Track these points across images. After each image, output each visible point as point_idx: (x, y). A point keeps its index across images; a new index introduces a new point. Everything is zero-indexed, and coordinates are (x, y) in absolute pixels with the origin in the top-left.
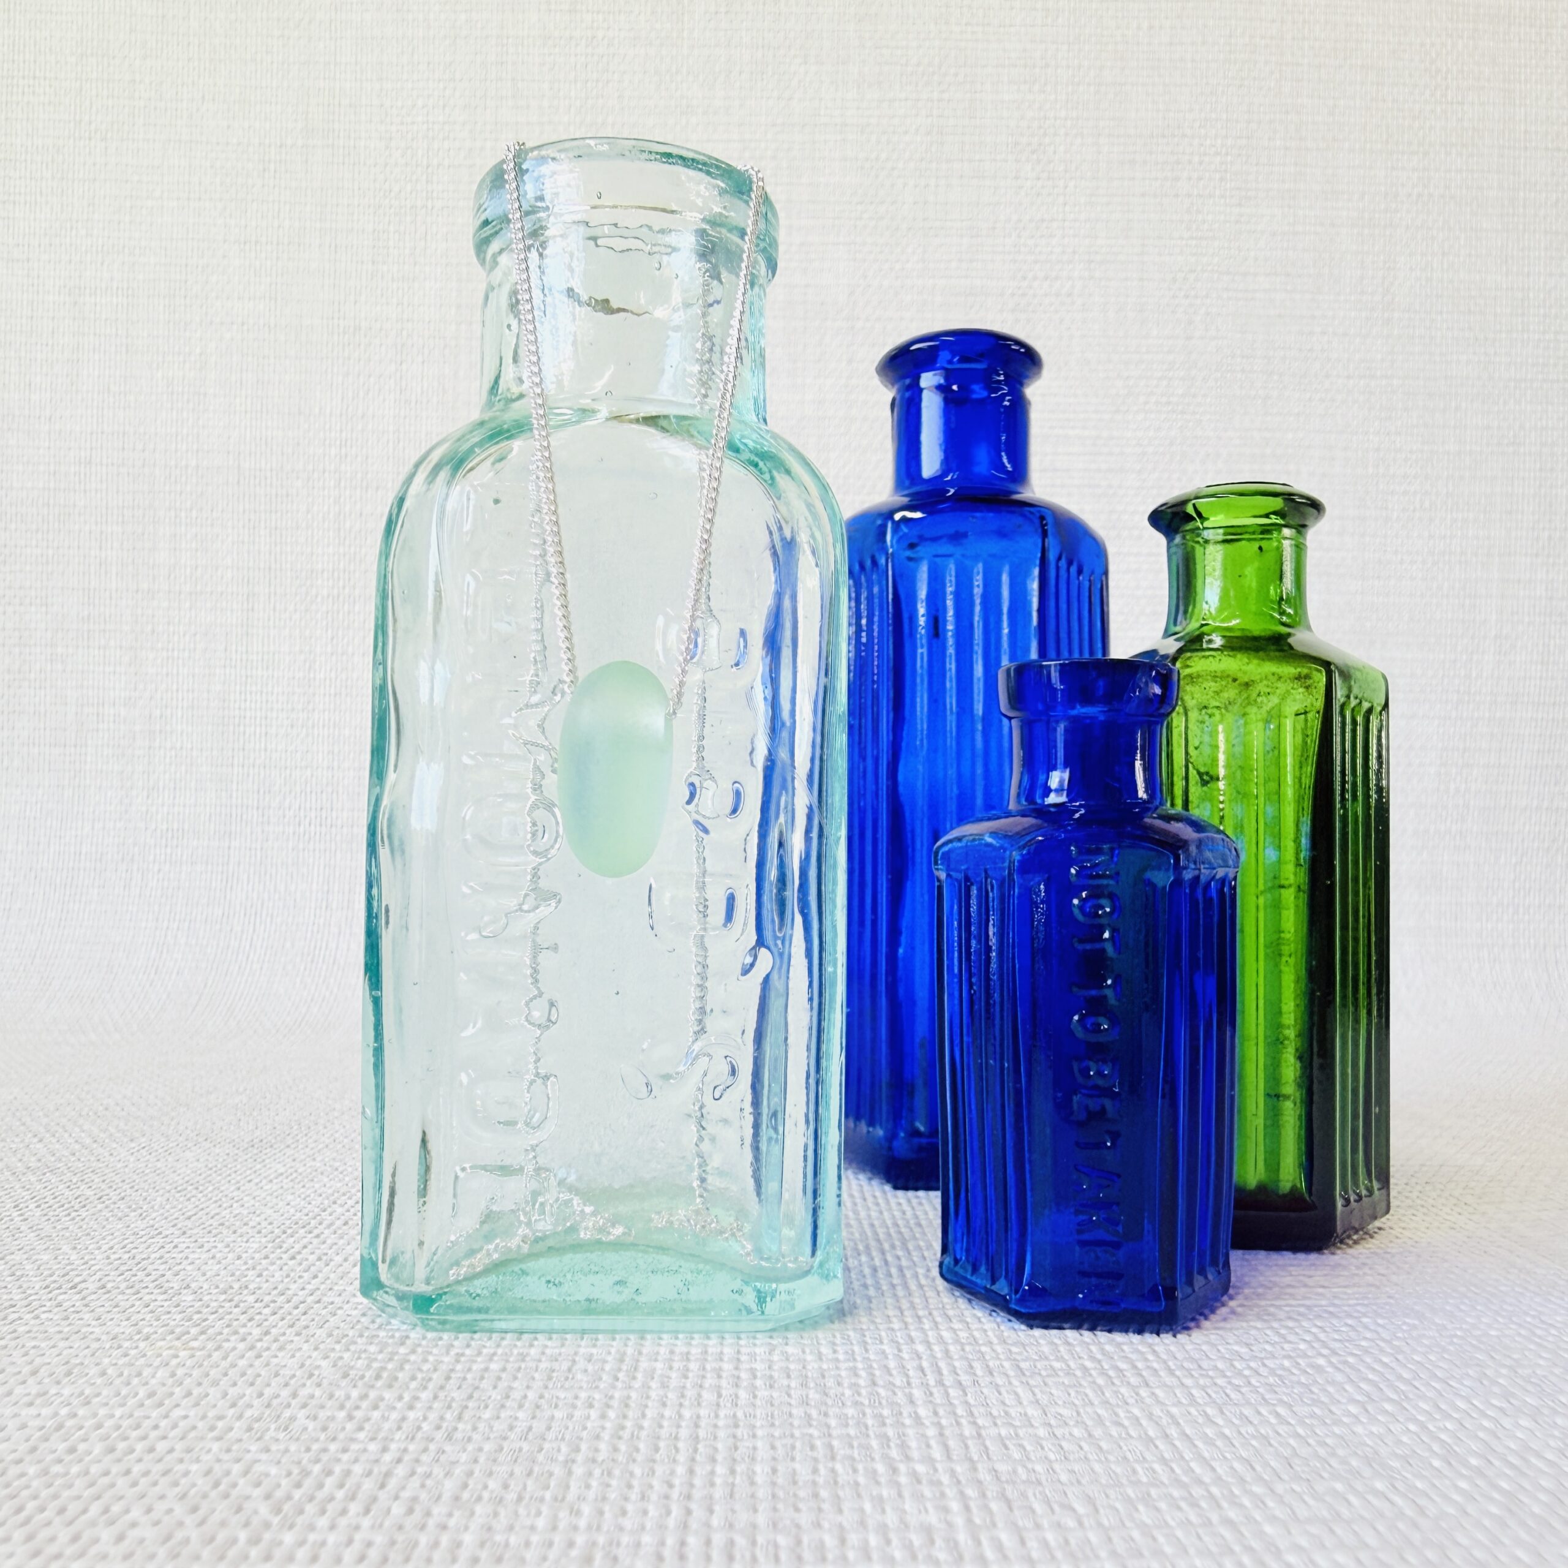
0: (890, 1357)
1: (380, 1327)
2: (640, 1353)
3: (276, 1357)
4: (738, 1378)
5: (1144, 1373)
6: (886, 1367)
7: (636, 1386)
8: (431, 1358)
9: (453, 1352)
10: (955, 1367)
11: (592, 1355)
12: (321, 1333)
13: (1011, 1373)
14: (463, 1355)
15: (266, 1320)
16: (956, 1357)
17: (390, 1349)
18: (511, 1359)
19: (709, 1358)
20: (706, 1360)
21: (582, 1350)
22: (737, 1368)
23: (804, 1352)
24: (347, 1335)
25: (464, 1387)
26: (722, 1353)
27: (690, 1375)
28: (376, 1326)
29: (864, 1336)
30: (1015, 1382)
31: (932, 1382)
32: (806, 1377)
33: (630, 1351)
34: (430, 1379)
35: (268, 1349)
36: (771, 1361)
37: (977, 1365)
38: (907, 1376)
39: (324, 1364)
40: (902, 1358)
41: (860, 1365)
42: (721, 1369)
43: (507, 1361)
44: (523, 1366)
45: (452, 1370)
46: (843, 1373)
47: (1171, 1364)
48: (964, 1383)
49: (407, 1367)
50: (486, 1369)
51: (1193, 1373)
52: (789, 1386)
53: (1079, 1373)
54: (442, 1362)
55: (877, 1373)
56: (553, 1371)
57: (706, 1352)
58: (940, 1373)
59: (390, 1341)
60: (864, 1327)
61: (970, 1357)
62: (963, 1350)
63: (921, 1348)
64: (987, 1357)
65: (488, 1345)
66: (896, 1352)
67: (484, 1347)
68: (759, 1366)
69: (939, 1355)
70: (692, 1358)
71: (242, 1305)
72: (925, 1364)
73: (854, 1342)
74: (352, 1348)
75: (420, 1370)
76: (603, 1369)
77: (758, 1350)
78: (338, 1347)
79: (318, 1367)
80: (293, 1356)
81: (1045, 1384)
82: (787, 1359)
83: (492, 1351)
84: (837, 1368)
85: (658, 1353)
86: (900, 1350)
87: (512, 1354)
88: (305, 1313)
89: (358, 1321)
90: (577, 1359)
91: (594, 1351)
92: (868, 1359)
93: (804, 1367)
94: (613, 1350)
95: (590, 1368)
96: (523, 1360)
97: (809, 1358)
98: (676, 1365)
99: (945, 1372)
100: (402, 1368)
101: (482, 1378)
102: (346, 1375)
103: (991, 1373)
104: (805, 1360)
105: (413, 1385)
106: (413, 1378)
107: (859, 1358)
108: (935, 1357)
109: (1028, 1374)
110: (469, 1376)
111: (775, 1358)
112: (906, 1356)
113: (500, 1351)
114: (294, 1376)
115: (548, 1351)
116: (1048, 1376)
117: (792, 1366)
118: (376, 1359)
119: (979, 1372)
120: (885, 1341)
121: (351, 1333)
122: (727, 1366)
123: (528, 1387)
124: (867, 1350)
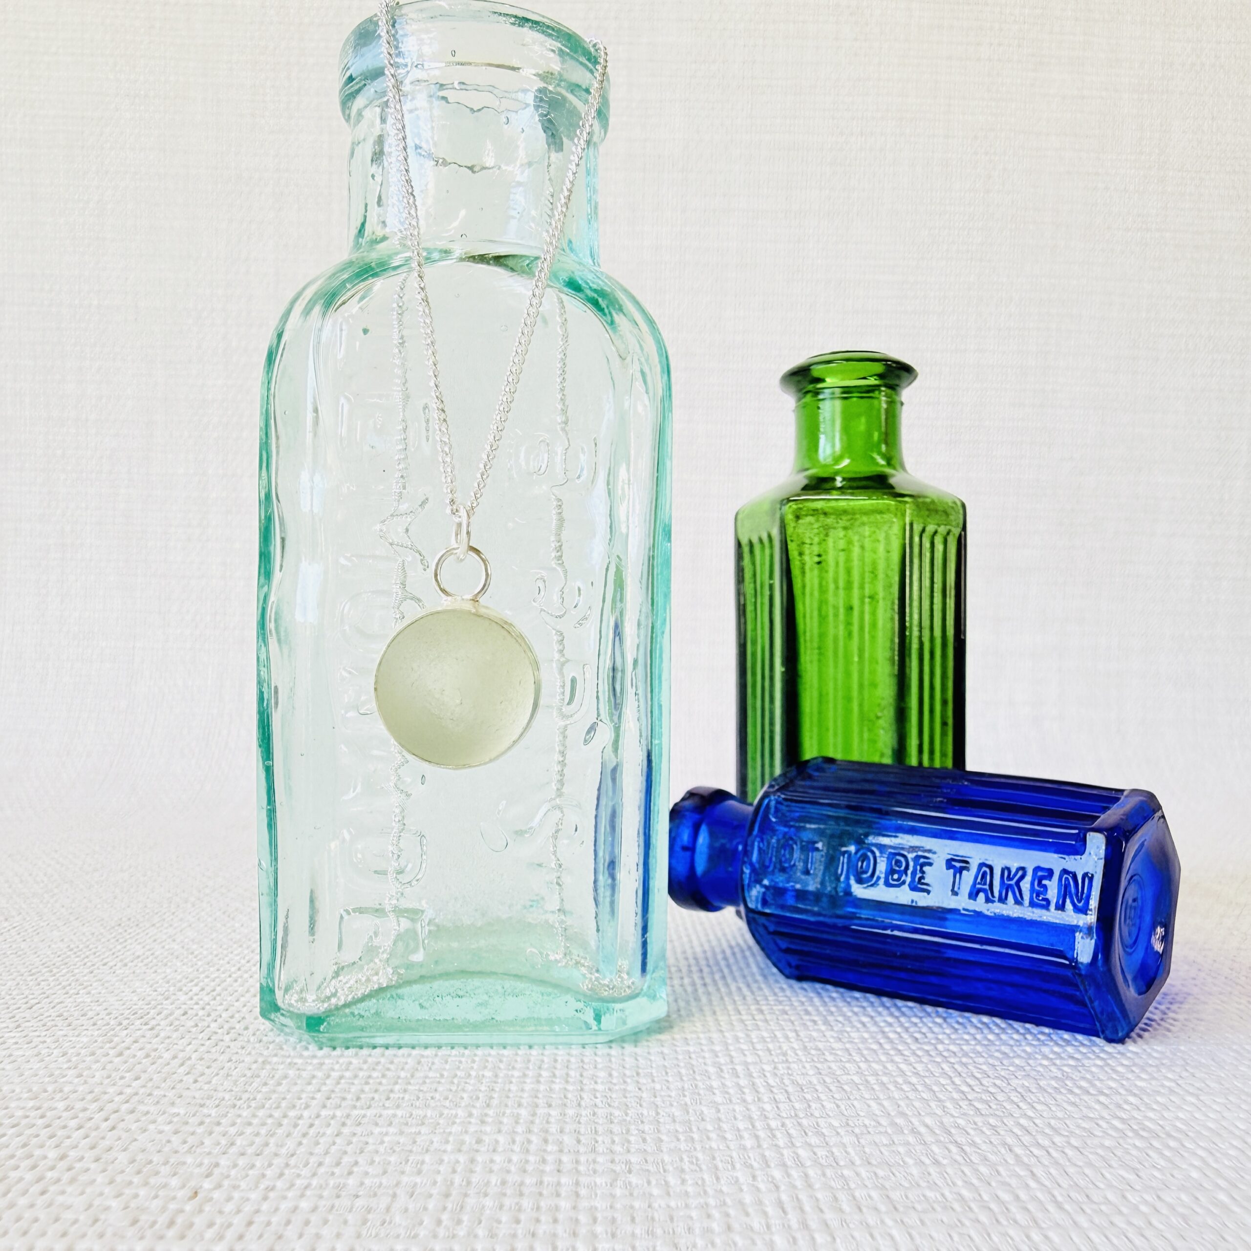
0: (745, 1188)
1: (189, 1151)
2: (469, 1183)
3: (63, 1192)
4: (577, 1220)
5: (1030, 1207)
6: (741, 1203)
7: (461, 1233)
8: (236, 1195)
9: (262, 1187)
10: (817, 1200)
11: (415, 1184)
12: (123, 1158)
13: (883, 1208)
14: (273, 1188)
15: (69, 1137)
16: (817, 1186)
17: (192, 1183)
18: (325, 1193)
19: (545, 1192)
20: (541, 1194)
21: (405, 1179)
22: (574, 1208)
23: (649, 1183)
24: (151, 1162)
25: (265, 1236)
26: (559, 1184)
27: (522, 1217)
28: (186, 1147)
29: (714, 1158)
30: (890, 1222)
31: (794, 1224)
32: (653, 1219)
33: (457, 1179)
34: (230, 1225)
35: (58, 1180)
36: (613, 1196)
37: (842, 1196)
38: (765, 1214)
39: (114, 1204)
40: (758, 1189)
41: (712, 1202)
42: (557, 1208)
43: (321, 1197)
44: (337, 1205)
45: (257, 1211)
46: (694, 1214)
47: (1056, 1193)
48: (829, 1222)
49: (207, 1208)
50: (295, 1209)
51: (1084, 1207)
52: (633, 1235)
53: (956, 1206)
54: (248, 1199)
55: (732, 1212)
56: (369, 1210)
57: (541, 1183)
58: (802, 1210)
59: (197, 1171)
60: (714, 1145)
61: (833, 1184)
62: (824, 1175)
63: (777, 1174)
64: (853, 1186)
65: (303, 1173)
66: (750, 1180)
67: (299, 1176)
68: (599, 1203)
69: (799, 1183)
70: (526, 1191)
71: (49, 1114)
72: (784, 1197)
73: (704, 1167)
74: (152, 1181)
75: (221, 1212)
76: (425, 1209)
77: (598, 1181)
78: (136, 1180)
79: (107, 1208)
80: (82, 1193)
81: (923, 1222)
82: (631, 1194)
83: (305, 1182)
84: (687, 1206)
85: (488, 1183)
86: (754, 1177)
87: (327, 1185)
88: (113, 1128)
89: (169, 1141)
90: (398, 1192)
91: (418, 1180)
92: (721, 1191)
93: (649, 1206)
94: (439, 1179)
95: (411, 1207)
96: (338, 1197)
97: (655, 1192)
98: (507, 1202)
99: (807, 1208)
100: (201, 1211)
101: (288, 1222)
102: (135, 1222)
103: (860, 1210)
104: (651, 1195)
105: (209, 1234)
106: (211, 1225)
107: (710, 1191)
108: (794, 1187)
109: (901, 1209)
110: (274, 1220)
111: (618, 1192)
112: (762, 1186)
113: (314, 1182)
114: (76, 1221)
115: (368, 1181)
116: (925, 1211)
117: (637, 1204)
118: (174, 1198)
119: (846, 1207)
120: (738, 1166)
121: (156, 1159)
122: (564, 1204)
123: (338, 1235)
124: (718, 1179)
